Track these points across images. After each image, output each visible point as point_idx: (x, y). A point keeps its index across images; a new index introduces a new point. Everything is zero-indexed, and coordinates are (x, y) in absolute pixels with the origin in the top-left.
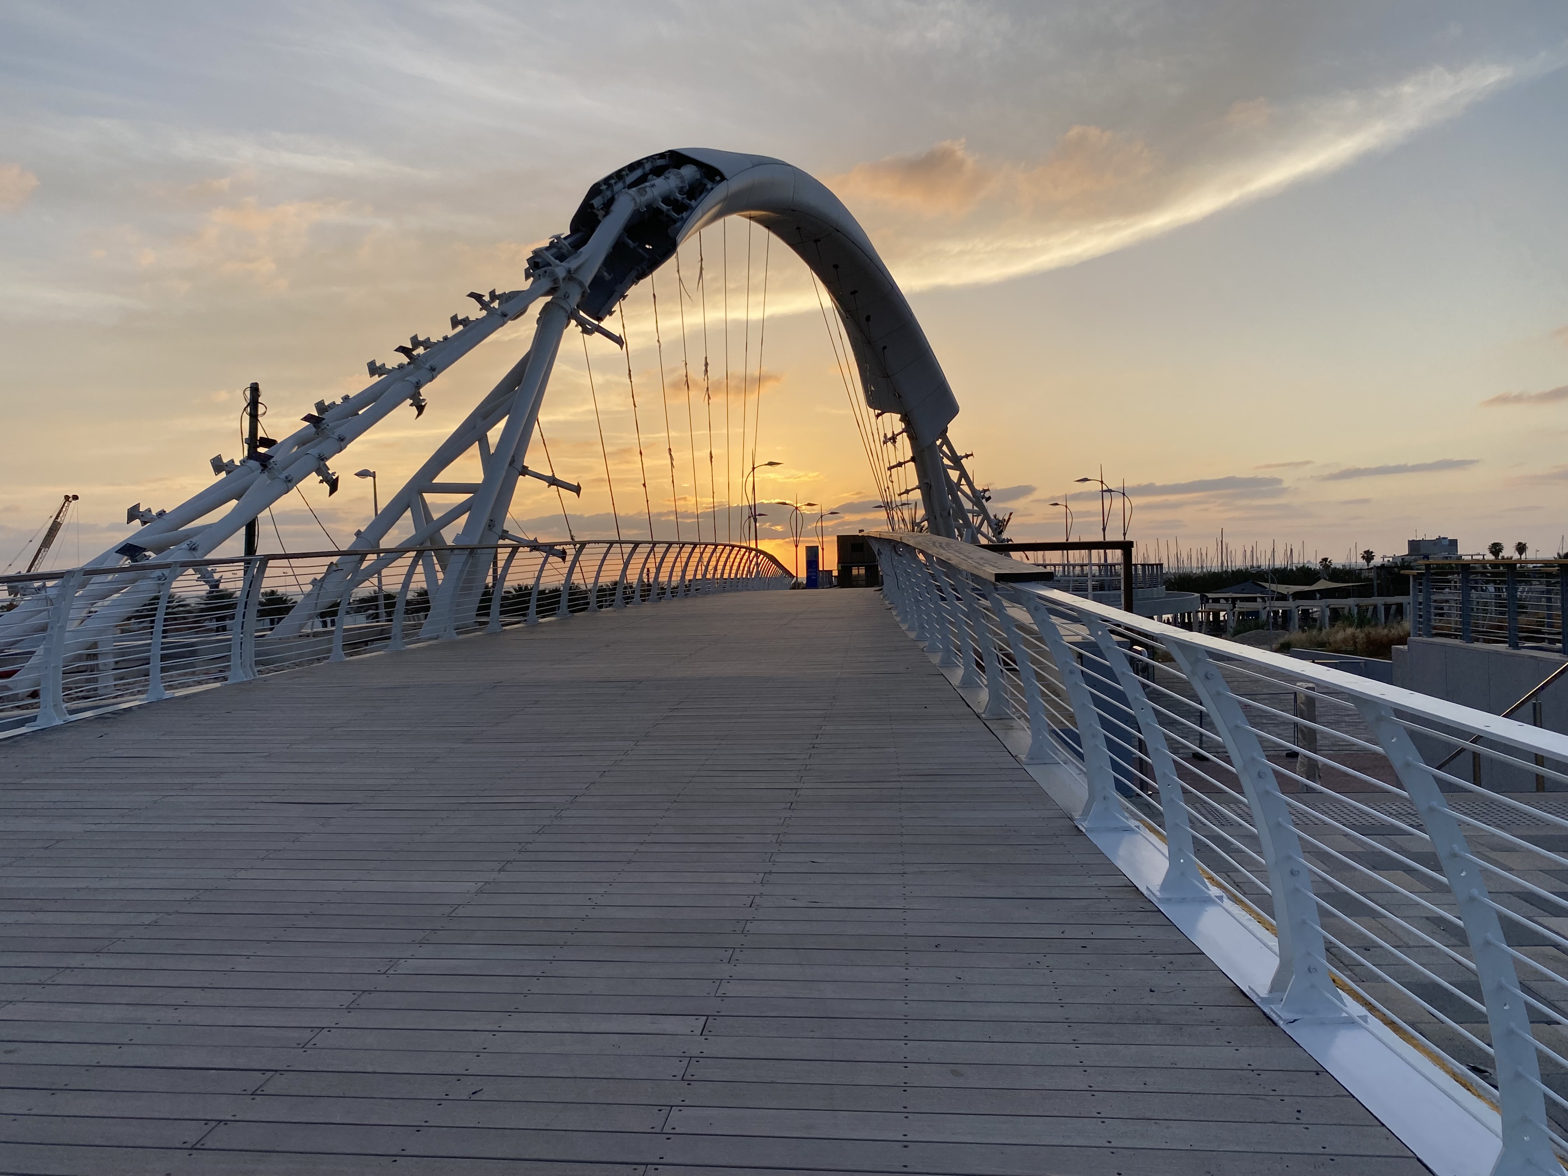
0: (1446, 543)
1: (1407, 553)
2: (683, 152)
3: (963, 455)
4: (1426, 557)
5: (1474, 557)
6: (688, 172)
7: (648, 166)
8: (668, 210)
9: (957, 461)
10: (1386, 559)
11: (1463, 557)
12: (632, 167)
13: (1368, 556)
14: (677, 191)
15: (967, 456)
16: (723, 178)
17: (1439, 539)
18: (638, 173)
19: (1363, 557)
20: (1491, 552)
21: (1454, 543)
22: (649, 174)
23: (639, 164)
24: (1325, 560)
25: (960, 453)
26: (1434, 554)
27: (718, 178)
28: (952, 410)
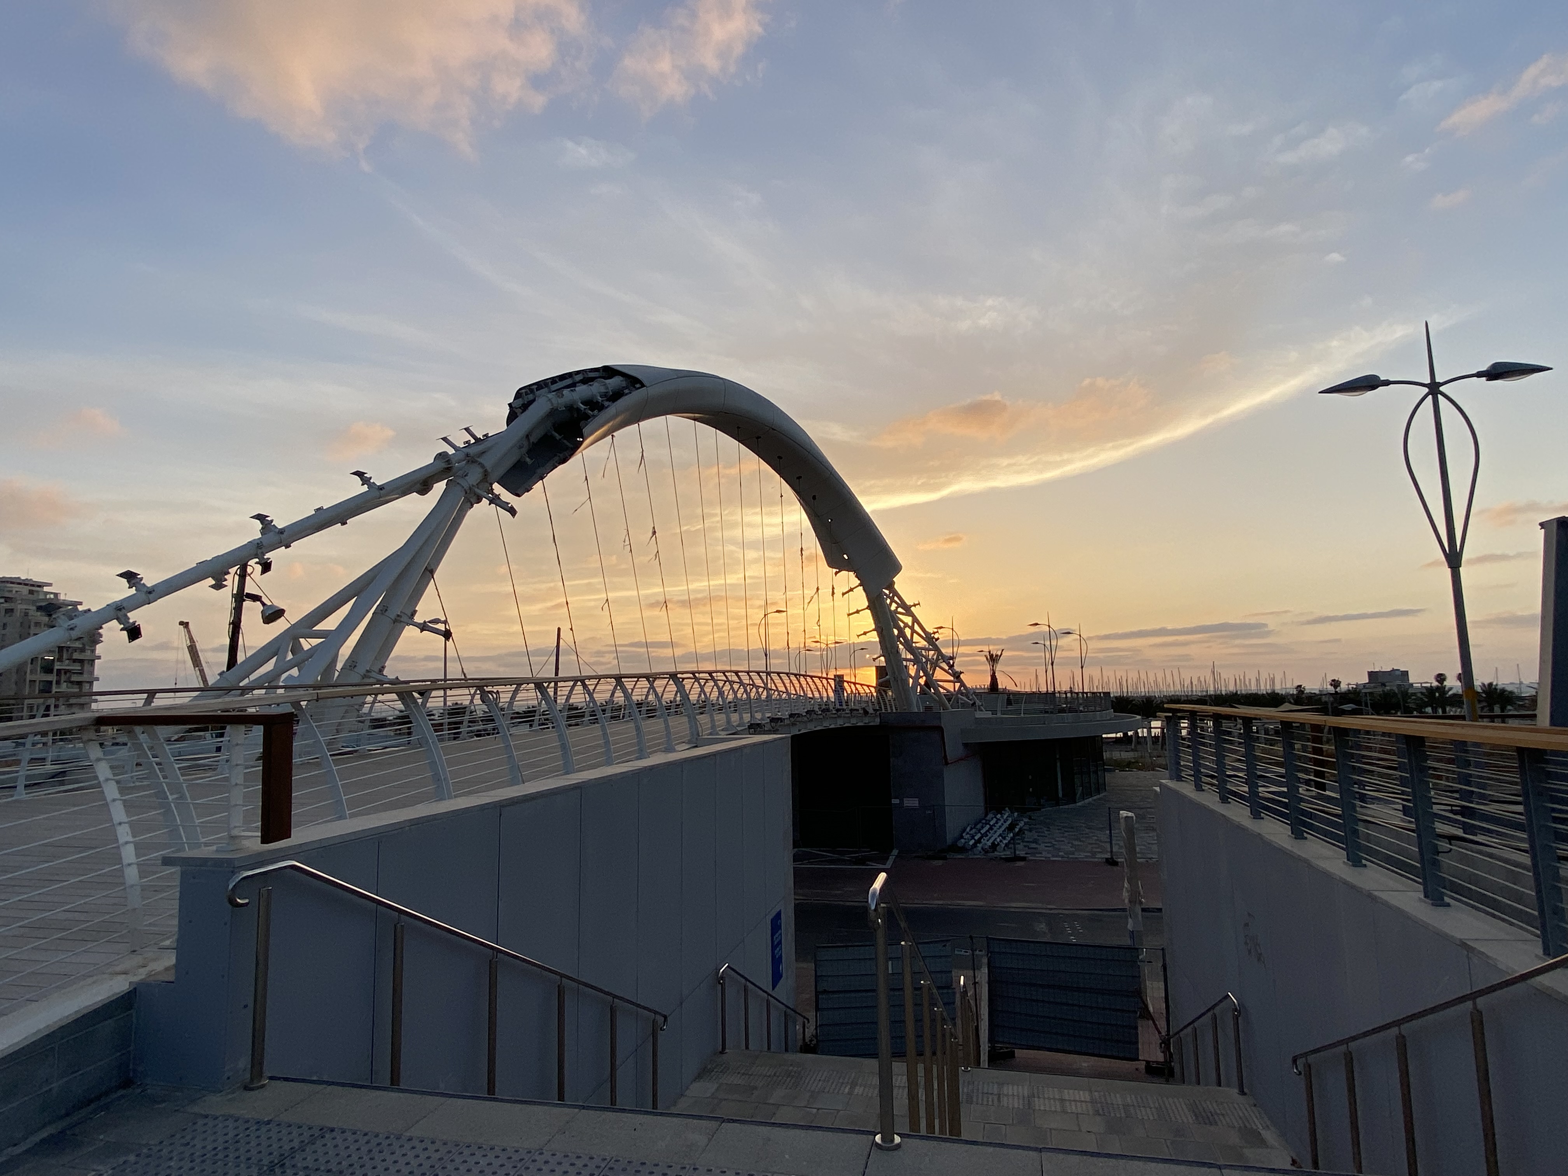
0: (1397, 673)
1: (1367, 681)
2: (615, 368)
3: (912, 604)
4: (1384, 685)
5: (1424, 685)
6: (615, 382)
7: (578, 378)
8: (585, 409)
9: (908, 610)
10: (1350, 686)
11: (1414, 685)
12: (562, 377)
13: (1336, 683)
14: (598, 395)
15: (915, 605)
16: (643, 385)
17: (1393, 670)
18: (568, 381)
19: (1331, 685)
20: (1438, 681)
21: (1405, 674)
22: (578, 382)
23: (570, 375)
24: (1300, 686)
25: (909, 603)
26: (1389, 682)
27: (638, 386)
28: (896, 568)
